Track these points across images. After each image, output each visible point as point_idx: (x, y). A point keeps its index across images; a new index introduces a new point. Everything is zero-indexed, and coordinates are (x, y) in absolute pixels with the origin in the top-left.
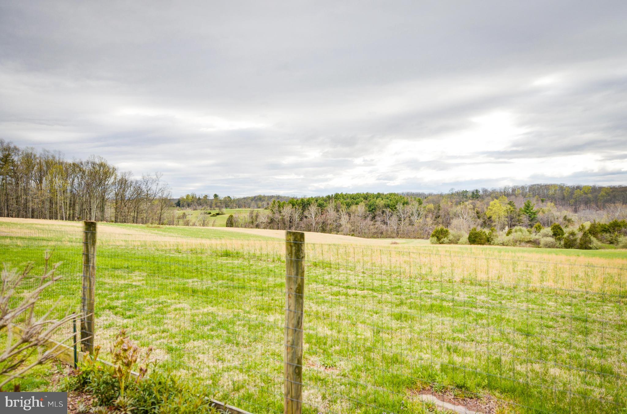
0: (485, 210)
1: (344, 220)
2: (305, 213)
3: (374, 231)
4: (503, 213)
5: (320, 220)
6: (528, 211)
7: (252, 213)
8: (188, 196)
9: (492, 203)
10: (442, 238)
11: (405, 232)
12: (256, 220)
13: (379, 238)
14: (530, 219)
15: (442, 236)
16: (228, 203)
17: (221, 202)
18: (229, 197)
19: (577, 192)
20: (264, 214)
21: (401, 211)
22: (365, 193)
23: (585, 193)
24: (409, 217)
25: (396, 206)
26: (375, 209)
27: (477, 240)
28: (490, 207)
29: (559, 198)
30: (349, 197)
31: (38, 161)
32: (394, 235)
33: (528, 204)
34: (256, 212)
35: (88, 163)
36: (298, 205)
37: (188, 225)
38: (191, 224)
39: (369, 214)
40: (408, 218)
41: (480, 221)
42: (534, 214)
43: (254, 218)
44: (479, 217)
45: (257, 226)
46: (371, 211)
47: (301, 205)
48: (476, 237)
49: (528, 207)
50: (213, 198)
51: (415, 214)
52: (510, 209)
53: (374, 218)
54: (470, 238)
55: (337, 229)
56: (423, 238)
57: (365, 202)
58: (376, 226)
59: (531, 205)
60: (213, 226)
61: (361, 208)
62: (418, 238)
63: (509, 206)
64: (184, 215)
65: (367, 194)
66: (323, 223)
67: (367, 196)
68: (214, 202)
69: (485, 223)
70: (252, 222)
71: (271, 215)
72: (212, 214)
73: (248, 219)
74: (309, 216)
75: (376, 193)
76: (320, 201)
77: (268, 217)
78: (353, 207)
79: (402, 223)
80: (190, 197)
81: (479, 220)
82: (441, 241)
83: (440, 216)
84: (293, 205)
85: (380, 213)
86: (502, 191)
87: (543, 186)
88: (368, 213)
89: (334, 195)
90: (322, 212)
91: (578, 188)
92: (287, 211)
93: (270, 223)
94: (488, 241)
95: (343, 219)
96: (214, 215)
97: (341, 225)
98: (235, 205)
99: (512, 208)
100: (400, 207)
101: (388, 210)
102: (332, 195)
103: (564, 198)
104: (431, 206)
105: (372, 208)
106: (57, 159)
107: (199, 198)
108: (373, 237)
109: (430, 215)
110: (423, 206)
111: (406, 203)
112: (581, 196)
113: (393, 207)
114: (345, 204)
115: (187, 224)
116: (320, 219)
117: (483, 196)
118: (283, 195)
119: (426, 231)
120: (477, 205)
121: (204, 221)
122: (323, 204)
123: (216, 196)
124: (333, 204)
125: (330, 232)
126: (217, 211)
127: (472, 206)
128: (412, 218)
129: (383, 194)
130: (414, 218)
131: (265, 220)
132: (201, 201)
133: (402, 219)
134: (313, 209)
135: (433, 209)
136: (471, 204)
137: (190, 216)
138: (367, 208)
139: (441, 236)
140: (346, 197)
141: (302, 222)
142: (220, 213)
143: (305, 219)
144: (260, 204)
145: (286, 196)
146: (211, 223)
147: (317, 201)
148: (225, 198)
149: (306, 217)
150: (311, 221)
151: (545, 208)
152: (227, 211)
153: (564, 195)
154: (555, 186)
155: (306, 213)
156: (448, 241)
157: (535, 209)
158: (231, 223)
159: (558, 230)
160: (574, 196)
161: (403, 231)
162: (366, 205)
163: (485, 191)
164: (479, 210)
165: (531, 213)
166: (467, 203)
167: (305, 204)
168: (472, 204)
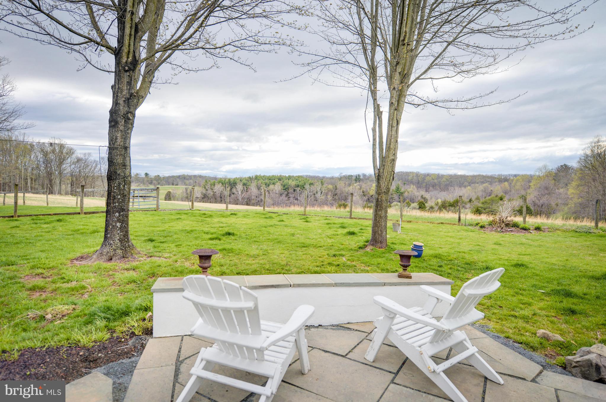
0: (369, 190)
2: (232, 190)
6: (398, 192)
16: (159, 180)
17: (152, 179)
18: (159, 175)
19: (428, 178)
20: (198, 191)
21: (308, 189)
22: (279, 175)
23: (433, 179)
24: (314, 195)
25: (305, 186)
26: (288, 188)
28: (372, 188)
29: (415, 183)
30: (267, 178)
36: (226, 183)
41: (366, 198)
43: (189, 193)
44: (364, 195)
46: (285, 189)
47: (229, 183)
49: (397, 188)
50: (144, 176)
51: (319, 193)
53: (287, 195)
57: (280, 183)
58: (290, 201)
59: (400, 187)
61: (278, 187)
65: (280, 176)
66: (248, 199)
67: (280, 178)
68: (146, 179)
69: (369, 199)
71: (204, 192)
73: (184, 195)
74: (236, 193)
75: (287, 175)
76: (244, 181)
77: (202, 193)
78: (271, 187)
79: (309, 199)
81: (364, 197)
83: (337, 194)
84: (223, 184)
85: (292, 191)
87: (405, 173)
88: (283, 191)
89: (254, 177)
90: (247, 190)
91: (428, 175)
92: (218, 188)
93: (203, 198)
97: (262, 200)
98: (165, 183)
100: (307, 186)
101: (298, 189)
102: (253, 176)
103: (418, 183)
104: (330, 187)
105: (286, 187)
109: (330, 193)
110: (324, 186)
111: (311, 184)
112: (430, 181)
113: (303, 187)
114: (264, 184)
116: (245, 195)
117: (363, 179)
120: (363, 187)
122: (247, 183)
123: (147, 174)
124: (255, 183)
125: (254, 205)
127: (359, 187)
128: (316, 195)
129: (293, 176)
130: (318, 196)
131: (199, 195)
132: (133, 178)
133: (309, 196)
134: (240, 187)
135: (332, 189)
138: (282, 187)
140: (264, 178)
141: (231, 198)
143: (232, 196)
144: (187, 182)
147: (241, 180)
148: (155, 176)
149: (234, 193)
150: (238, 197)
151: (409, 190)
153: (419, 180)
154: (413, 173)
155: (234, 190)
157: (403, 190)
158: (169, 197)
159: (422, 205)
160: (425, 181)
162: (281, 185)
163: (364, 175)
164: (365, 190)
165: (401, 193)
166: (356, 185)
167: (232, 184)
168: (359, 185)
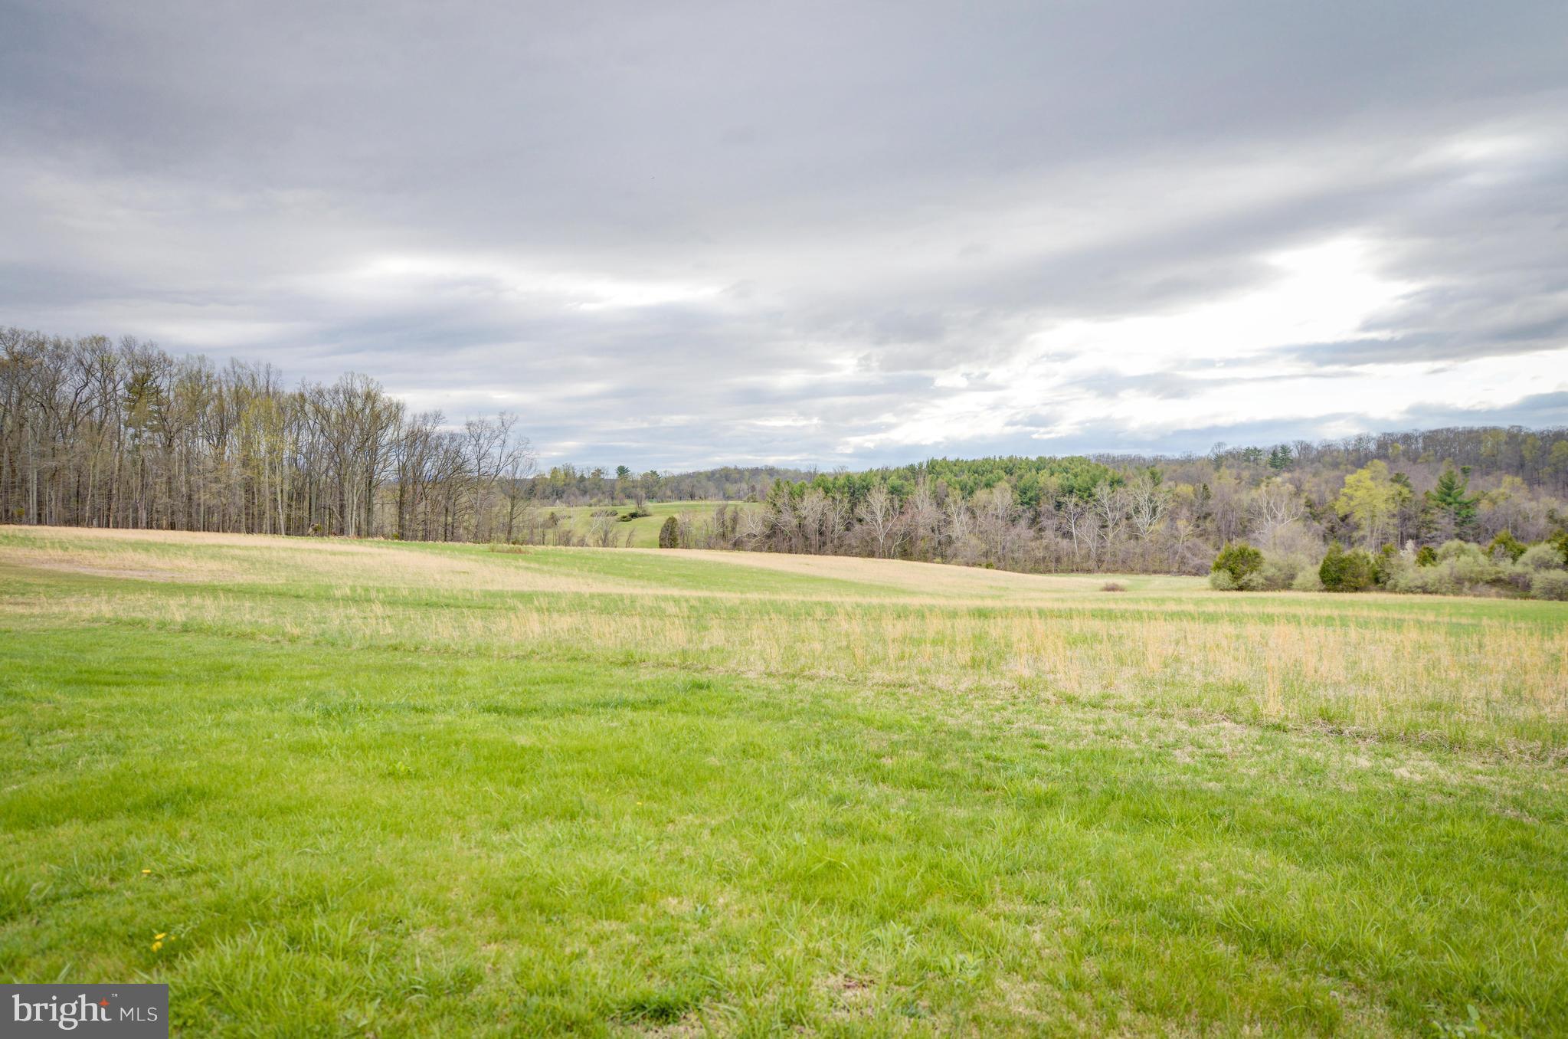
0: (1332, 497)
1: (959, 526)
2: (856, 511)
3: (1040, 554)
4: (1383, 506)
5: (898, 527)
6: (1450, 500)
7: (721, 512)
8: (555, 471)
9: (1350, 479)
10: (1244, 573)
11: (1121, 556)
12: (733, 530)
13: (1050, 571)
14: (1459, 519)
15: (1245, 568)
16: (653, 488)
17: (635, 484)
18: (654, 473)
19: (1559, 448)
20: (753, 516)
21: (1105, 501)
22: (1005, 457)
24: (1129, 518)
25: (1094, 490)
26: (1037, 499)
27: (1347, 577)
28: (1346, 490)
29: (1513, 465)
30: (966, 468)
31: (215, 390)
32: (1092, 564)
33: (1450, 480)
34: (733, 508)
35: (337, 392)
36: (838, 489)
37: (567, 543)
38: (575, 540)
39: (1024, 511)
40: (1124, 522)
41: (1321, 527)
42: (1467, 505)
43: (728, 523)
44: (1315, 517)
45: (738, 545)
46: (1027, 503)
47: (846, 489)
48: (1342, 570)
49: (1448, 488)
50: (616, 475)
51: (1146, 510)
52: (1400, 494)
53: (1034, 521)
54: (1324, 573)
55: (941, 551)
56: (1168, 572)
57: (1009, 482)
58: (1045, 542)
59: (1457, 482)
60: (629, 544)
61: (1002, 497)
62: (1155, 572)
63: (1398, 487)
64: (554, 519)
65: (1011, 459)
66: (904, 536)
67: (1011, 465)
68: (619, 486)
69: (1332, 531)
70: (724, 536)
71: (772, 516)
72: (620, 516)
73: (715, 529)
74: (867, 518)
75: (1033, 458)
76: (894, 481)
77: (764, 521)
78: (981, 495)
79: (1111, 535)
80: (561, 475)
81: (1319, 525)
82: (1241, 582)
83: (1210, 515)
84: (827, 491)
85: (1051, 508)
86: (1350, 448)
87: (1464, 433)
88: (1020, 508)
89: (925, 466)
90: (901, 507)
92: (813, 505)
93: (768, 537)
94: (1377, 581)
95: (956, 524)
96: (624, 519)
97: (950, 541)
98: (669, 493)
99: (1405, 491)
100: (1102, 491)
101: (1071, 501)
102: (921, 465)
103: (1525, 465)
104: (1185, 489)
105: (1029, 494)
106: (261, 381)
107: (582, 477)
108: (1035, 571)
109: (1185, 512)
110: (1164, 487)
111: (1115, 483)
113: (1087, 493)
114: (958, 486)
115: (566, 540)
116: (899, 525)
117: (1299, 460)
118: (782, 467)
119: (1176, 553)
120: (1307, 486)
121: (606, 534)
122: (902, 486)
123: (622, 471)
124: (927, 486)
125: (924, 557)
126: (631, 507)
127: (1291, 488)
128: (1135, 520)
129: (1053, 460)
130: (1142, 520)
131: (758, 529)
132: (587, 483)
133: (1110, 524)
134: (878, 499)
135: (1192, 497)
136: (1291, 483)
137: (565, 521)
138: (1016, 496)
139: (1241, 567)
140: (957, 468)
141: (850, 534)
142: (640, 512)
143: (857, 526)
144: (731, 488)
145: (791, 468)
146: (623, 539)
147: (884, 479)
148: (645, 475)
149: (860, 520)
150: (875, 530)
151: (1493, 493)
152: (656, 507)
153: (1523, 456)
154: (1495, 432)
155: (861, 511)
156: (1261, 581)
157: (1468, 495)
158: (671, 537)
160: (1551, 458)
161: (1114, 555)
162: (1015, 487)
163: (1305, 448)
164: (1314, 497)
165: (1460, 503)
166: (1278, 479)
167: (855, 488)
168: (1289, 481)
